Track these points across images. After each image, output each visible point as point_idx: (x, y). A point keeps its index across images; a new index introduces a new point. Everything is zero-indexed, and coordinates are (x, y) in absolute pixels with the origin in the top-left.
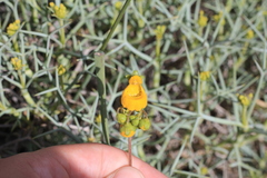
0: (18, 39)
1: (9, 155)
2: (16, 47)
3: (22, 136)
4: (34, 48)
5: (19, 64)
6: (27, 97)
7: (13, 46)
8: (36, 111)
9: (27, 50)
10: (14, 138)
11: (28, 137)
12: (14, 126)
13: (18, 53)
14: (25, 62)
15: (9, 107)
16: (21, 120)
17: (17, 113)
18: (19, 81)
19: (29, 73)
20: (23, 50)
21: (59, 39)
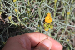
0: (16, 3)
1: (14, 36)
2: (16, 6)
3: (17, 31)
6: (19, 20)
7: (15, 6)
8: (21, 24)
9: (18, 7)
10: (15, 31)
11: (19, 31)
12: (15, 28)
13: (16, 7)
14: (18, 10)
15: (14, 23)
16: (17, 26)
17: (16, 24)
18: (17, 15)
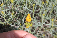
0: (3, 7)
2: (3, 9)
3: (4, 28)
4: (6, 9)
5: (3, 13)
6: (5, 20)
7: (2, 9)
8: (7, 23)
11: (6, 29)
12: (2, 26)
13: (3, 10)
14: (4, 12)
15: (1, 22)
16: (4, 25)
17: (3, 23)
19: (5, 14)
20: (4, 10)
21: (12, 7)
